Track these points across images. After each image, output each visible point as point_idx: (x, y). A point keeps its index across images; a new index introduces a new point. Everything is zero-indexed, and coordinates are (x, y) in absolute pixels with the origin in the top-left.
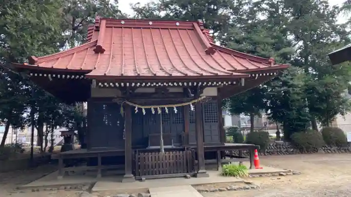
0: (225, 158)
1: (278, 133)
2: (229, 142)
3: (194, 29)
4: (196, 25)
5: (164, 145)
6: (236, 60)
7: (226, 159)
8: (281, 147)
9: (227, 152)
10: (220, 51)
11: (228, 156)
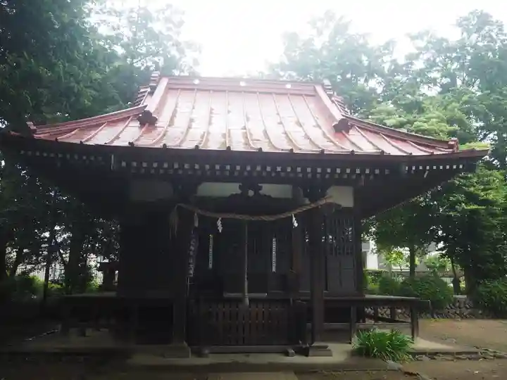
0: (364, 321)
1: (456, 282)
2: (372, 292)
3: (315, 95)
4: (319, 89)
5: (249, 292)
6: (389, 143)
7: (367, 323)
8: (462, 306)
9: (369, 310)
10: (359, 127)
11: (371, 317)
